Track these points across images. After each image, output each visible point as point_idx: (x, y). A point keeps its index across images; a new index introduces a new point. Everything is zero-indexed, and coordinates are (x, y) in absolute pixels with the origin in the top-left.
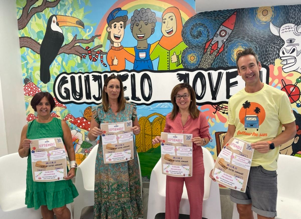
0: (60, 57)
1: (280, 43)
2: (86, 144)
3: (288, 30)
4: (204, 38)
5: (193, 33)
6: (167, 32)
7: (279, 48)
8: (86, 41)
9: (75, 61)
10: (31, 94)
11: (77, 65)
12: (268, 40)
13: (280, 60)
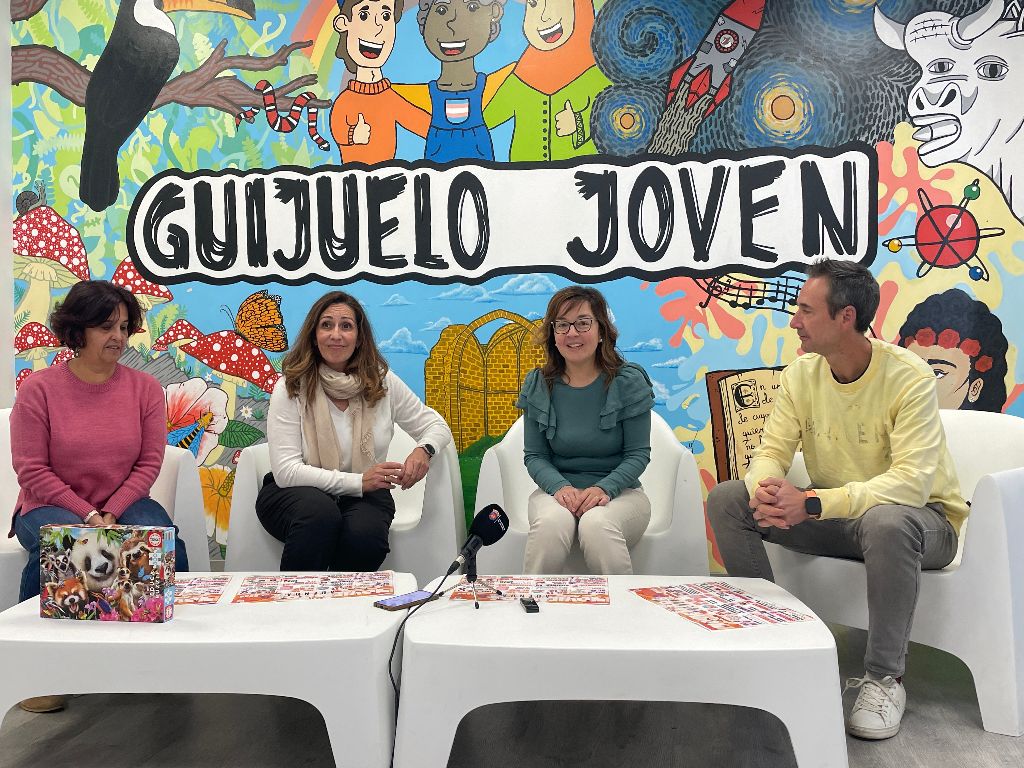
0: (160, 115)
1: (909, 72)
2: (238, 429)
3: (929, 31)
4: (664, 56)
5: (628, 38)
6: (542, 33)
7: (905, 87)
8: (259, 62)
9: (215, 131)
10: (39, 249)
11: (220, 146)
12: (870, 62)
13: (911, 126)
